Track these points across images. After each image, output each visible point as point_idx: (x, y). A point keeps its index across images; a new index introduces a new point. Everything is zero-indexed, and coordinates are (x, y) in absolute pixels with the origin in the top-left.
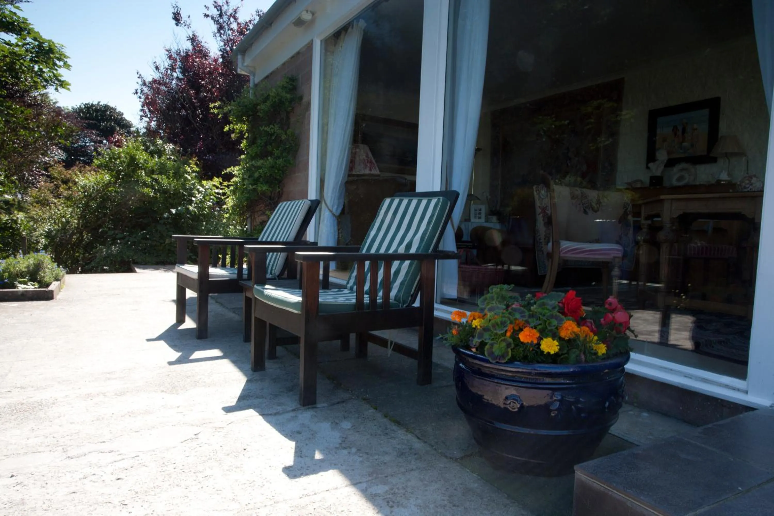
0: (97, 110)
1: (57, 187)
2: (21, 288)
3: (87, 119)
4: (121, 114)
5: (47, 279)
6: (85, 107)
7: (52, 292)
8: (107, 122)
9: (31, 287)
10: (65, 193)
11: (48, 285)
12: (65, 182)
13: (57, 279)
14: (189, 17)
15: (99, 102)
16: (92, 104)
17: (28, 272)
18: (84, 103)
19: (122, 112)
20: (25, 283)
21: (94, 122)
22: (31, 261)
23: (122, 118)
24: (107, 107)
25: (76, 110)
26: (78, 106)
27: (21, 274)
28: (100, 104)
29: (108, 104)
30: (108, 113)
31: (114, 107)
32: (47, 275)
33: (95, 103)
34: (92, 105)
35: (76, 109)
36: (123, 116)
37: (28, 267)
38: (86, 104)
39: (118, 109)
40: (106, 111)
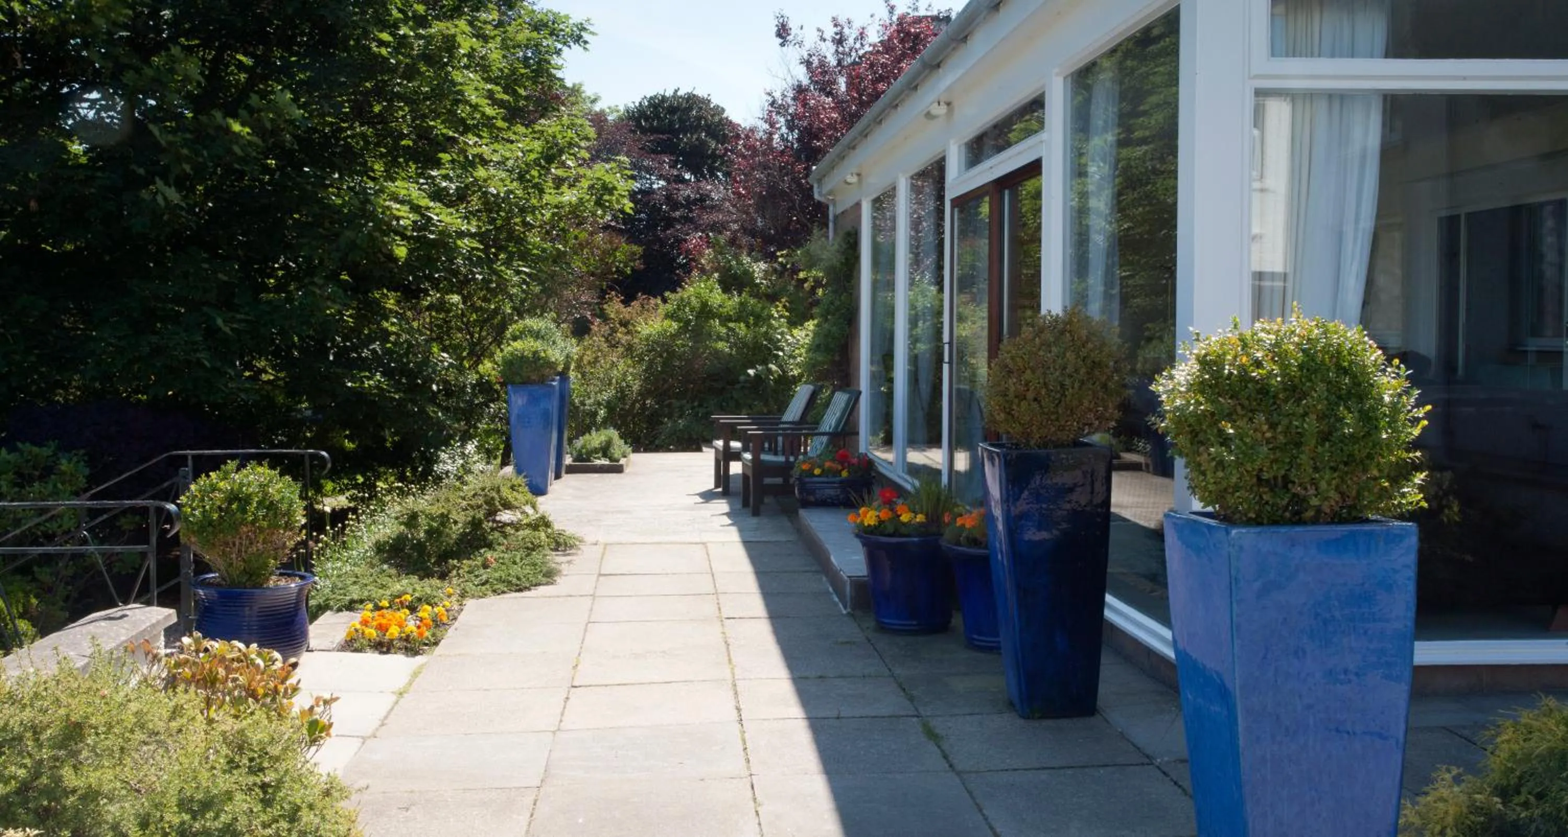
0: (672, 110)
1: (614, 331)
2: (598, 462)
3: (653, 130)
4: (719, 110)
5: (616, 456)
6: (650, 105)
7: (622, 466)
8: (692, 134)
9: (605, 462)
10: (624, 339)
11: (618, 461)
12: (624, 324)
13: (625, 457)
14: (802, 28)
15: (676, 91)
16: (663, 97)
17: (601, 448)
18: (648, 97)
19: (721, 105)
20: (599, 458)
21: (664, 137)
22: (603, 438)
23: (721, 120)
24: (692, 100)
25: (633, 115)
26: (637, 104)
27: (596, 451)
28: (679, 93)
29: (695, 93)
30: (694, 112)
31: (706, 96)
32: (616, 451)
33: (669, 93)
34: (664, 99)
35: (633, 112)
36: (725, 115)
37: (601, 444)
38: (651, 98)
39: (715, 101)
40: (690, 109)
